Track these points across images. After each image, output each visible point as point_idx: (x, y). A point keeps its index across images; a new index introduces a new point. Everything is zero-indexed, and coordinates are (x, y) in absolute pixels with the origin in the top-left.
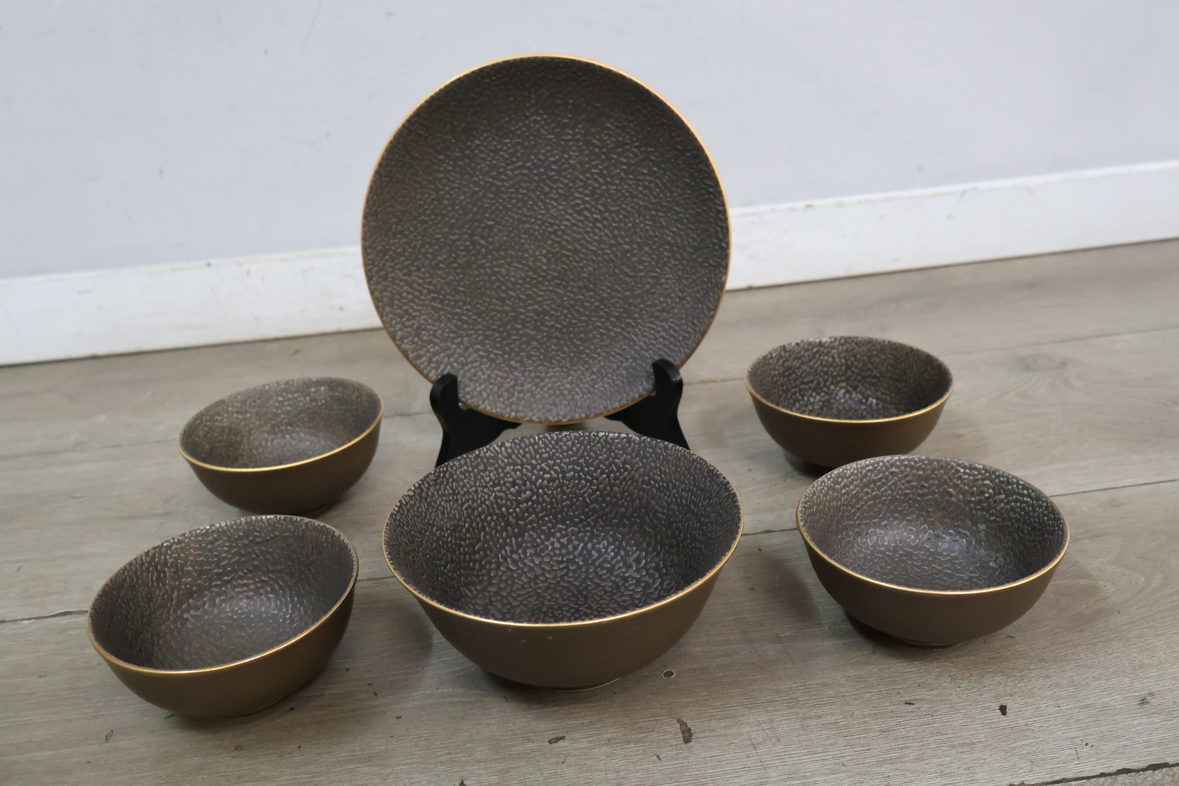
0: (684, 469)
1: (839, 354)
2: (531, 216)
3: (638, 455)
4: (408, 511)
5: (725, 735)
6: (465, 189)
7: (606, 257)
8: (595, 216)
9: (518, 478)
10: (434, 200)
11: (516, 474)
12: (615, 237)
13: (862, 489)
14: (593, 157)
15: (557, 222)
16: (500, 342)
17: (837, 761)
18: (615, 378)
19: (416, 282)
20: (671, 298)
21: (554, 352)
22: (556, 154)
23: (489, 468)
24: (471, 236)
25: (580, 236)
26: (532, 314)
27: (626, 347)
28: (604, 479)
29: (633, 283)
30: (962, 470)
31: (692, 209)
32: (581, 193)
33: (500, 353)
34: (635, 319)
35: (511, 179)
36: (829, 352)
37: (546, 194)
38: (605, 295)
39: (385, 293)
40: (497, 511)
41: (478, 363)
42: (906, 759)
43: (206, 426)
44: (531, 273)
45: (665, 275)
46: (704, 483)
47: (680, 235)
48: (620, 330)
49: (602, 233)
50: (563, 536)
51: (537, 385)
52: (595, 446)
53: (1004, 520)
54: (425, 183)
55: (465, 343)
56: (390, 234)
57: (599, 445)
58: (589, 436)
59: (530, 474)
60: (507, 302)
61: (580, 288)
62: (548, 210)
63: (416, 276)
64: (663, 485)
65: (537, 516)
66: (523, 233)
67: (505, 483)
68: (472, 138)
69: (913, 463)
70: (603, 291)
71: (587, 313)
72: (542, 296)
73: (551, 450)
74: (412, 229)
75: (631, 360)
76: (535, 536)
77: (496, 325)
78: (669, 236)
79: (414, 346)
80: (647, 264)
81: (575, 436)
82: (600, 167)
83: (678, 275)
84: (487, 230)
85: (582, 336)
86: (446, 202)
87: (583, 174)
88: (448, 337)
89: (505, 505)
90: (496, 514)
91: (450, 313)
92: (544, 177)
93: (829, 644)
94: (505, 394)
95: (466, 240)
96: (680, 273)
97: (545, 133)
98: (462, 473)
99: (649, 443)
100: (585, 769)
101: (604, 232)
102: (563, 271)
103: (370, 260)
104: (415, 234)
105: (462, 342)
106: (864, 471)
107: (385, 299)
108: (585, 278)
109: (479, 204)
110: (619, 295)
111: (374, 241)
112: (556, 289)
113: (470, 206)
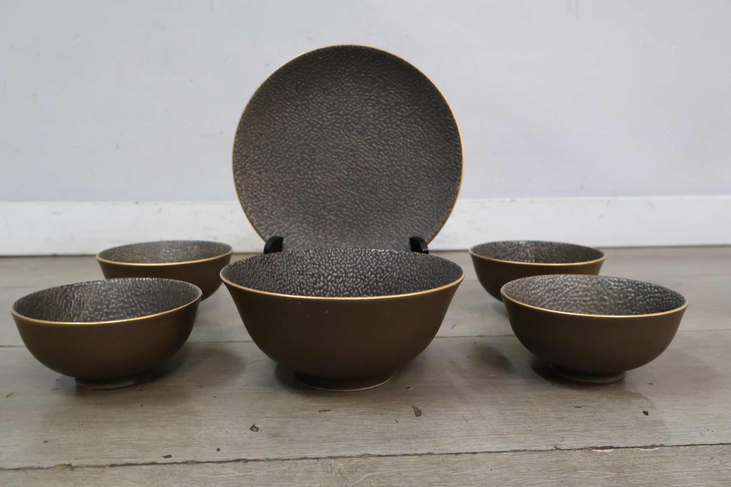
2: (340, 145)
5: (445, 415)
6: (301, 124)
7: (384, 173)
8: (379, 147)
9: (316, 273)
10: (281, 129)
11: (314, 270)
12: (391, 161)
13: (545, 294)
14: (381, 111)
15: (356, 149)
16: (313, 223)
17: (526, 429)
19: (264, 179)
20: (424, 201)
21: (347, 232)
22: (359, 108)
23: (297, 263)
24: (302, 153)
25: (369, 159)
26: (335, 206)
27: (394, 232)
28: (373, 278)
29: (400, 191)
30: (613, 284)
31: (440, 145)
32: (372, 132)
33: (312, 229)
34: (400, 214)
35: (329, 120)
37: (350, 131)
38: (382, 197)
39: (243, 183)
41: (298, 234)
42: (576, 431)
44: (336, 180)
45: (420, 187)
47: (432, 162)
48: (389, 220)
52: (368, 257)
54: (277, 118)
55: (291, 220)
56: (251, 146)
58: (365, 251)
59: (323, 272)
60: (320, 197)
61: (367, 192)
62: (350, 142)
63: (264, 175)
66: (335, 155)
68: (308, 93)
70: (381, 194)
71: (370, 208)
72: (342, 195)
73: (339, 258)
75: (395, 240)
77: (311, 211)
78: (424, 162)
79: (258, 218)
80: (410, 179)
82: (385, 117)
83: (429, 187)
84: (312, 151)
85: (366, 222)
86: (288, 131)
87: (374, 120)
88: (280, 216)
91: (283, 201)
92: (350, 121)
93: (521, 381)
95: (298, 156)
96: (431, 185)
97: (353, 94)
100: (343, 424)
101: (384, 157)
102: (357, 180)
103: (237, 159)
104: (266, 149)
105: (289, 220)
106: (547, 282)
107: (243, 186)
108: (370, 185)
109: (309, 134)
110: (391, 198)
111: (241, 149)
112: (352, 192)
113: (303, 135)
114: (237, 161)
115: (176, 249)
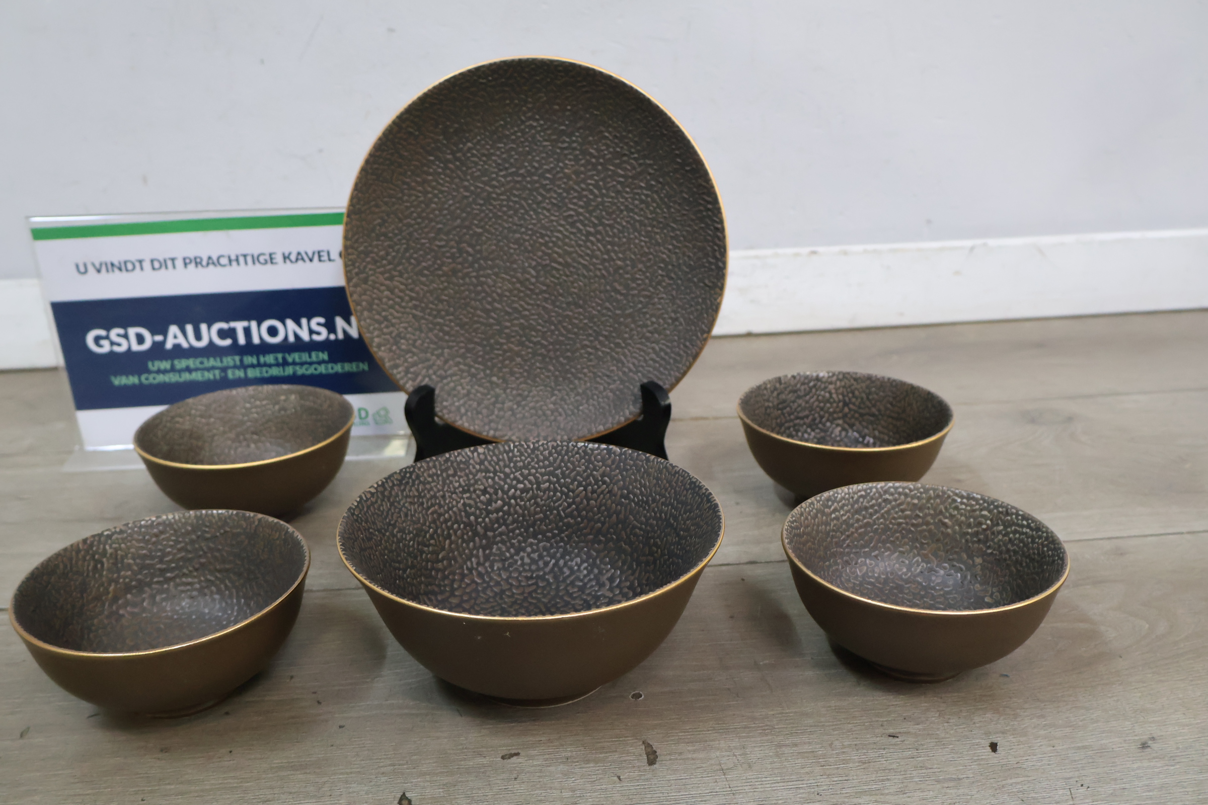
0: (665, 481)
1: (836, 389)
3: (618, 467)
4: (368, 508)
5: (693, 759)
6: (455, 194)
8: (588, 229)
9: (490, 486)
10: (421, 202)
11: (487, 481)
12: (608, 252)
13: (853, 516)
14: (590, 167)
15: (549, 233)
16: (482, 357)
17: (813, 790)
18: (601, 400)
19: (398, 287)
20: (664, 319)
21: (538, 370)
22: (551, 162)
23: (459, 473)
24: (458, 243)
25: (572, 249)
26: (517, 328)
27: (615, 368)
28: (581, 492)
29: (625, 302)
30: (959, 500)
31: (690, 226)
32: (575, 204)
33: (481, 367)
34: (624, 340)
35: (503, 185)
36: (826, 388)
38: (594, 312)
39: (364, 297)
40: (465, 519)
41: (458, 377)
42: (886, 791)
43: (165, 426)
44: (518, 285)
45: (658, 294)
46: (685, 496)
47: (676, 253)
48: (608, 350)
49: (595, 247)
50: (533, 551)
51: (518, 404)
52: (573, 456)
53: (1001, 553)
54: (413, 184)
55: (446, 355)
56: (373, 235)
57: (577, 456)
58: (568, 446)
59: (502, 483)
60: (493, 314)
61: (568, 304)
62: (539, 220)
63: (398, 281)
64: (643, 499)
65: (507, 528)
66: (514, 243)
67: (475, 491)
69: (907, 491)
70: (593, 308)
71: (576, 330)
72: (528, 310)
73: (526, 458)
74: (396, 232)
75: (618, 382)
76: (504, 549)
77: (479, 338)
78: (663, 253)
79: (391, 354)
81: (553, 446)
82: (596, 178)
83: (672, 295)
84: (475, 238)
85: (569, 354)
86: (433, 206)
87: (578, 183)
88: (428, 348)
89: (474, 514)
90: (464, 523)
91: (432, 323)
92: (537, 185)
93: (810, 673)
94: (485, 411)
95: (453, 247)
96: (674, 293)
97: (541, 139)
98: (429, 476)
99: (630, 455)
100: (538, 786)
101: (597, 246)
102: (552, 285)
103: (350, 260)
104: (399, 237)
105: (442, 354)
106: (856, 496)
107: (364, 303)
108: (575, 293)
109: (469, 209)
110: (610, 313)
111: (356, 241)
112: (544, 304)
113: (458, 211)
114: (350, 263)
115: (261, 400)
